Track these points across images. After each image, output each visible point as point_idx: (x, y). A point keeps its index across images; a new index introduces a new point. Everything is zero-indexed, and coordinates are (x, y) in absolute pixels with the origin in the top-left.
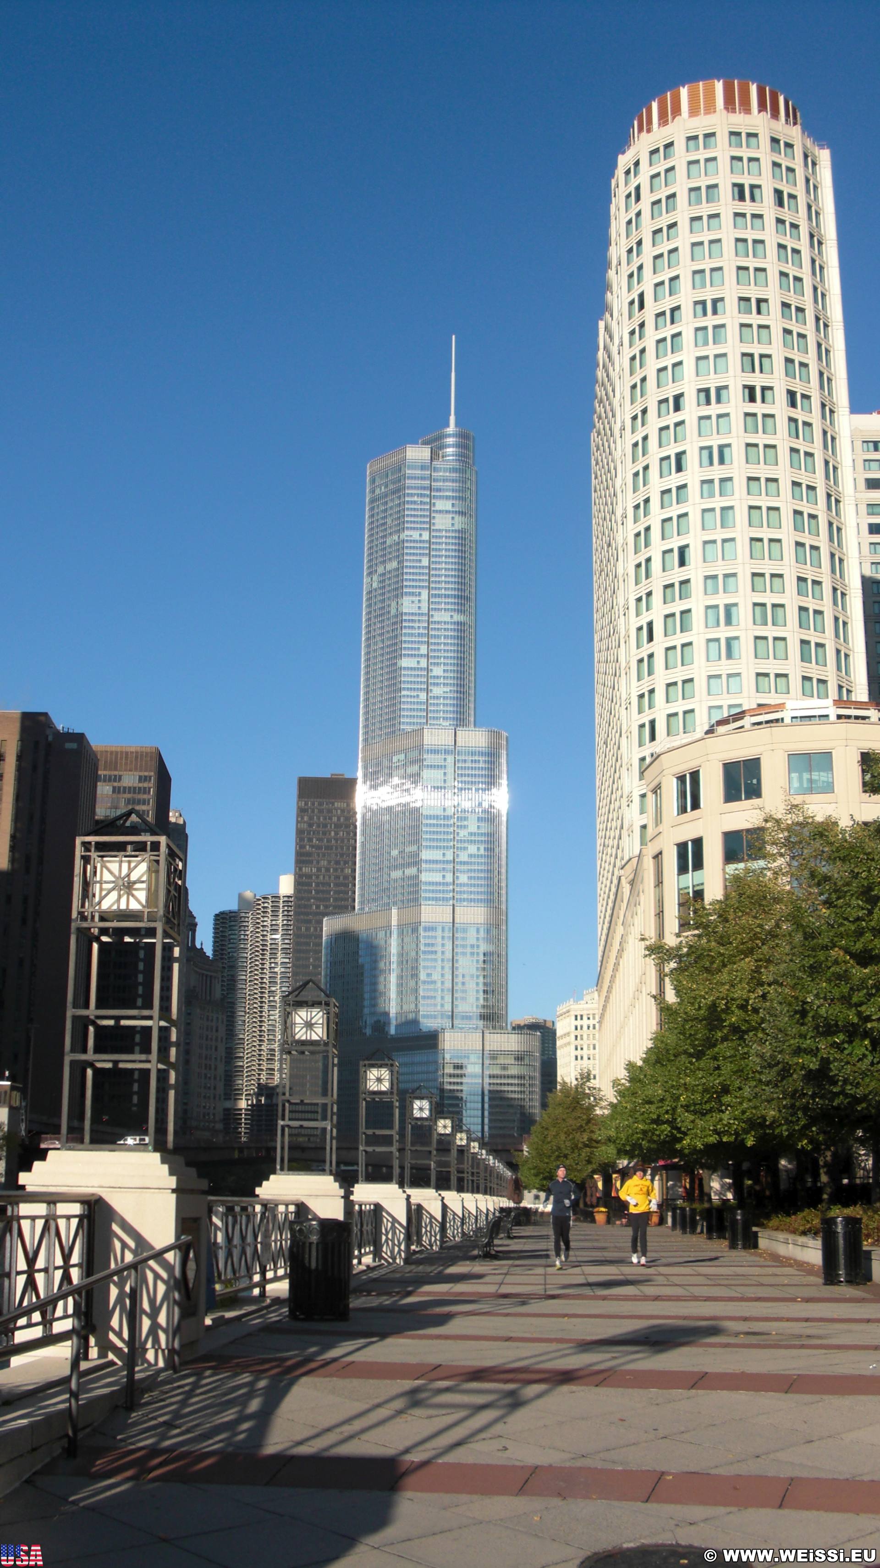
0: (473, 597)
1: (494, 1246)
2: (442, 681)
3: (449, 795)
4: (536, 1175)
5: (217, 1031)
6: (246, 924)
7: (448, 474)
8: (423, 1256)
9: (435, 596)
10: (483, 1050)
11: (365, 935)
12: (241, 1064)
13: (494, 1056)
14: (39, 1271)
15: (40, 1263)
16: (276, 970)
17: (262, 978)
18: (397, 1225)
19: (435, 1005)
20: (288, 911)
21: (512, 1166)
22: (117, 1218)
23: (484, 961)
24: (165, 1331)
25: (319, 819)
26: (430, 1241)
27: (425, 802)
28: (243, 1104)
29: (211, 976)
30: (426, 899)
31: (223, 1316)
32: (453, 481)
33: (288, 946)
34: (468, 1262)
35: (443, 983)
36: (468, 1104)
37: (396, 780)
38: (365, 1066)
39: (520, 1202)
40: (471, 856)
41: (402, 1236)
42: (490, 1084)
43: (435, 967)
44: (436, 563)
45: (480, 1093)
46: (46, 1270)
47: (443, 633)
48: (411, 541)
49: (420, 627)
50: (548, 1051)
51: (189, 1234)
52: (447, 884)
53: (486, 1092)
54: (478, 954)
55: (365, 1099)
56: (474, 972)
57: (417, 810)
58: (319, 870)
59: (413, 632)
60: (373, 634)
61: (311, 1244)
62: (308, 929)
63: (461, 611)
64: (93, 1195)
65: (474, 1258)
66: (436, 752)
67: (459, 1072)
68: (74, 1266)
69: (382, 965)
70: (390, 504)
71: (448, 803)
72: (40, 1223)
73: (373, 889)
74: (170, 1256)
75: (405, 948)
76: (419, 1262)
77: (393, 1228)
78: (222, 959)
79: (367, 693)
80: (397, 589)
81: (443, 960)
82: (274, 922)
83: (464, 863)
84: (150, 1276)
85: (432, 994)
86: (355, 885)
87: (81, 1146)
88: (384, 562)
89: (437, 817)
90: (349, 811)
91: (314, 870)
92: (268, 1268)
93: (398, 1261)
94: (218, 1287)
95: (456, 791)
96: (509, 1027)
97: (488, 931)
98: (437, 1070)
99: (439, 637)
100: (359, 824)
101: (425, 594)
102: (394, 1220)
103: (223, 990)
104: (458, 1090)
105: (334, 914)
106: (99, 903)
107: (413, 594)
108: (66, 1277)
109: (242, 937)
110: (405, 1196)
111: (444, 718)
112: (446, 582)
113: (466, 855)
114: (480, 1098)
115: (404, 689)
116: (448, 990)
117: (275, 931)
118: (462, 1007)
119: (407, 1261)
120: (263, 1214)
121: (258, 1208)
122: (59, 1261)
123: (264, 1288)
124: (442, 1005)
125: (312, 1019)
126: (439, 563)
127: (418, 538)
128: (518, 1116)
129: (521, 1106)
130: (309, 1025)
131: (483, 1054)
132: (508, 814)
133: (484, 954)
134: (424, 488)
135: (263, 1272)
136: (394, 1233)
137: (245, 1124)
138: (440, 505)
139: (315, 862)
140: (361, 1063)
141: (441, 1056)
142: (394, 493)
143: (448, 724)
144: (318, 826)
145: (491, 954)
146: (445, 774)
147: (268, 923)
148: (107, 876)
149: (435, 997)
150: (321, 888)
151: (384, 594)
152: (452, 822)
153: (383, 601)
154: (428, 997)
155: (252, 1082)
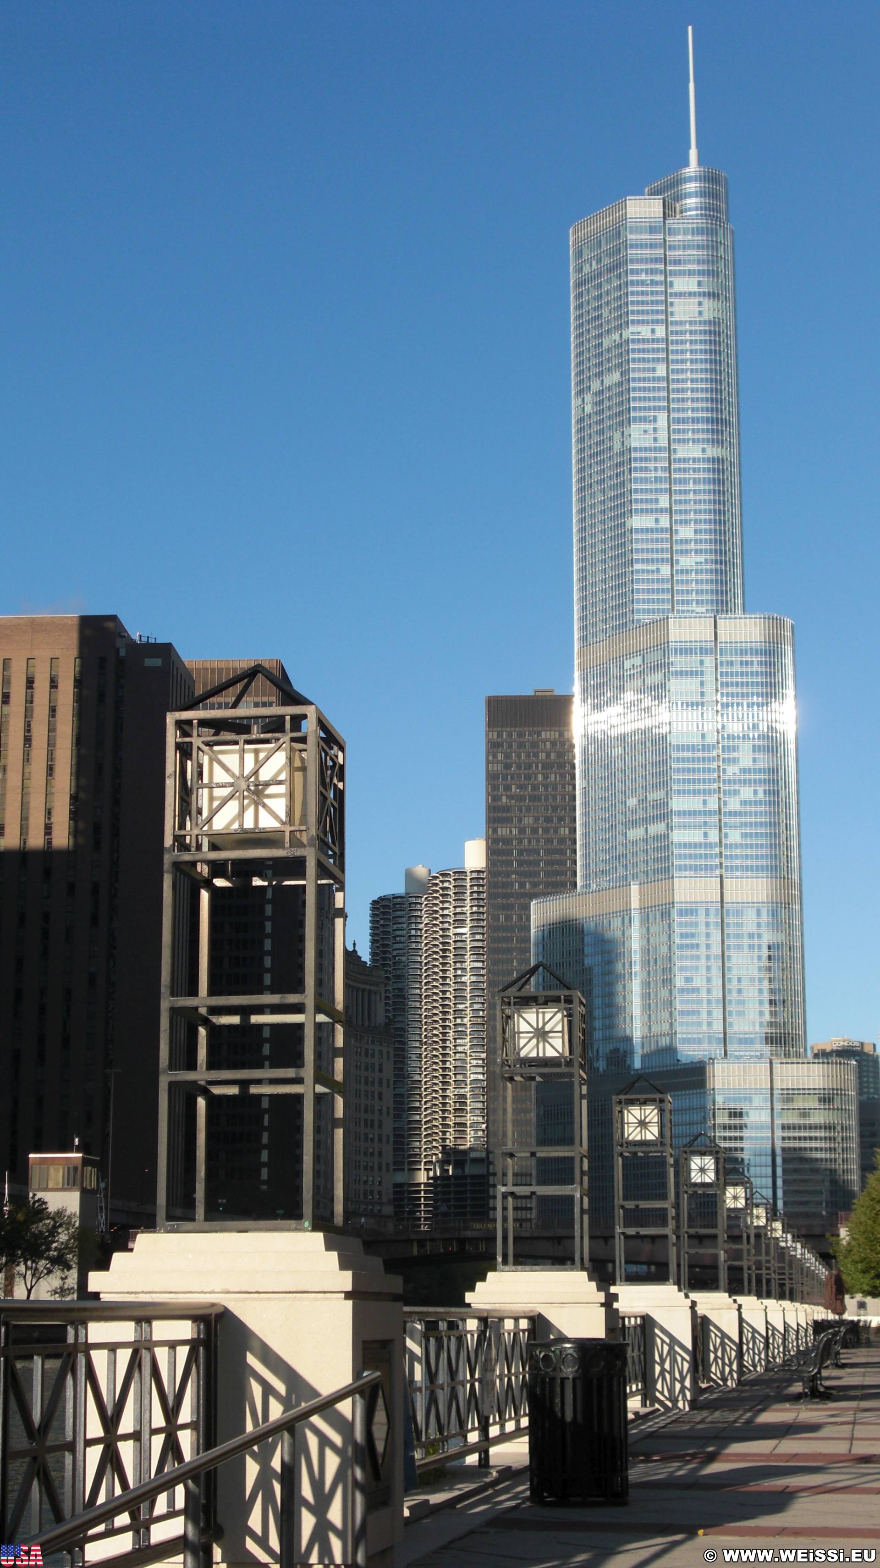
0: (734, 420)
1: (821, 1379)
2: (693, 546)
3: (709, 714)
4: (864, 1272)
5: (381, 1071)
6: (418, 913)
7: (690, 237)
8: (715, 1396)
9: (678, 421)
10: (772, 1089)
11: (592, 924)
12: (417, 1118)
13: (789, 1096)
14: (125, 1437)
15: (127, 1425)
16: (464, 979)
17: (444, 992)
18: (677, 1348)
19: (699, 1024)
20: (478, 893)
21: (826, 1258)
22: (256, 1345)
23: (770, 958)
24: (341, 1535)
25: (519, 757)
26: (722, 1372)
27: (674, 725)
28: (422, 1177)
29: (370, 992)
30: (680, 868)
31: (428, 1501)
32: (698, 247)
33: (480, 944)
34: (788, 1405)
35: (709, 991)
36: (752, 1169)
37: (629, 696)
38: (620, 1103)
39: (841, 1313)
40: (744, 803)
41: (686, 1366)
42: (783, 1138)
43: (697, 968)
44: (678, 371)
45: (769, 1152)
46: (136, 1436)
47: (692, 475)
48: (639, 341)
49: (656, 468)
50: (868, 1088)
51: (376, 1369)
52: (711, 846)
53: (778, 1151)
54: (760, 947)
55: (621, 1155)
56: (756, 974)
57: (664, 738)
58: (522, 831)
59: (648, 476)
60: (588, 481)
61: (563, 1380)
62: (508, 918)
63: (714, 442)
64: (213, 1305)
65: (797, 1398)
66: (686, 651)
67: (737, 1121)
68: (184, 1427)
69: (619, 967)
70: (606, 287)
71: (710, 727)
72: (124, 1356)
73: (602, 856)
74: (345, 1407)
75: (652, 941)
76: (711, 1406)
77: (672, 1352)
78: (384, 965)
79: (582, 569)
80: (621, 413)
81: (708, 958)
82: (458, 910)
83: (736, 814)
84: (313, 1441)
85: (695, 1007)
86: (575, 851)
87: (189, 1225)
88: (600, 374)
89: (693, 748)
90: (563, 744)
91: (515, 832)
92: (491, 1421)
93: (680, 1404)
94: (418, 1455)
95: (719, 708)
96: (810, 1054)
97: (774, 913)
98: (704, 1120)
99: (685, 481)
100: (577, 762)
101: (662, 418)
102: (674, 1341)
103: (387, 1011)
104: (736, 1149)
105: (545, 894)
106: (209, 820)
107: (645, 420)
108: (172, 1447)
109: (413, 932)
110: (688, 1303)
111: (697, 602)
112: (693, 400)
113: (738, 801)
114: (769, 1159)
115: (637, 561)
116: (717, 1001)
117: (460, 923)
118: (738, 1026)
119: (694, 1404)
120: (482, 1334)
121: (472, 1324)
122: (159, 1420)
123: (487, 1452)
124: (710, 1024)
125: (545, 1024)
126: (683, 371)
127: (649, 335)
128: (827, 1184)
129: (831, 1170)
130: (541, 1034)
131: (772, 1094)
132: (797, 739)
133: (769, 948)
134: (656, 260)
135: (484, 1429)
136: (674, 1361)
137: (426, 1205)
138: (681, 284)
139: (515, 820)
140: (615, 1098)
141: (710, 1098)
142: (610, 270)
143: (704, 610)
144: (519, 767)
145: (779, 946)
146: (702, 683)
147: (450, 911)
148: (220, 776)
149: (698, 1012)
150: (525, 857)
151: (601, 421)
152: (714, 753)
153: (601, 432)
154: (688, 1013)
155: (434, 1144)
